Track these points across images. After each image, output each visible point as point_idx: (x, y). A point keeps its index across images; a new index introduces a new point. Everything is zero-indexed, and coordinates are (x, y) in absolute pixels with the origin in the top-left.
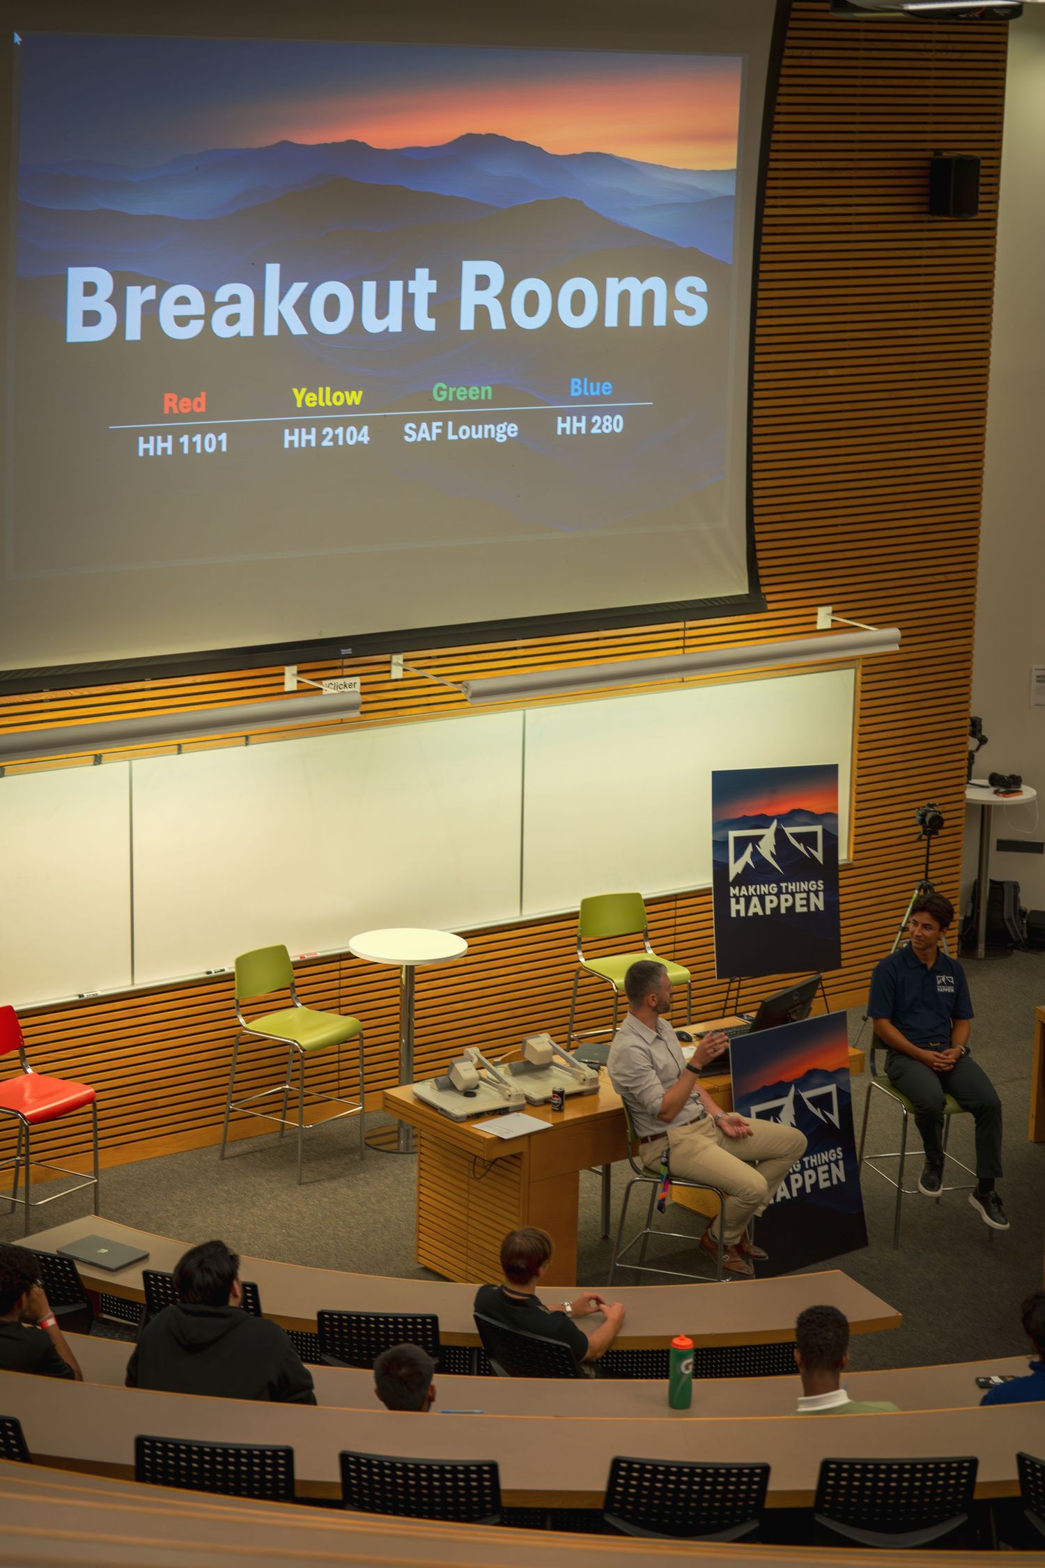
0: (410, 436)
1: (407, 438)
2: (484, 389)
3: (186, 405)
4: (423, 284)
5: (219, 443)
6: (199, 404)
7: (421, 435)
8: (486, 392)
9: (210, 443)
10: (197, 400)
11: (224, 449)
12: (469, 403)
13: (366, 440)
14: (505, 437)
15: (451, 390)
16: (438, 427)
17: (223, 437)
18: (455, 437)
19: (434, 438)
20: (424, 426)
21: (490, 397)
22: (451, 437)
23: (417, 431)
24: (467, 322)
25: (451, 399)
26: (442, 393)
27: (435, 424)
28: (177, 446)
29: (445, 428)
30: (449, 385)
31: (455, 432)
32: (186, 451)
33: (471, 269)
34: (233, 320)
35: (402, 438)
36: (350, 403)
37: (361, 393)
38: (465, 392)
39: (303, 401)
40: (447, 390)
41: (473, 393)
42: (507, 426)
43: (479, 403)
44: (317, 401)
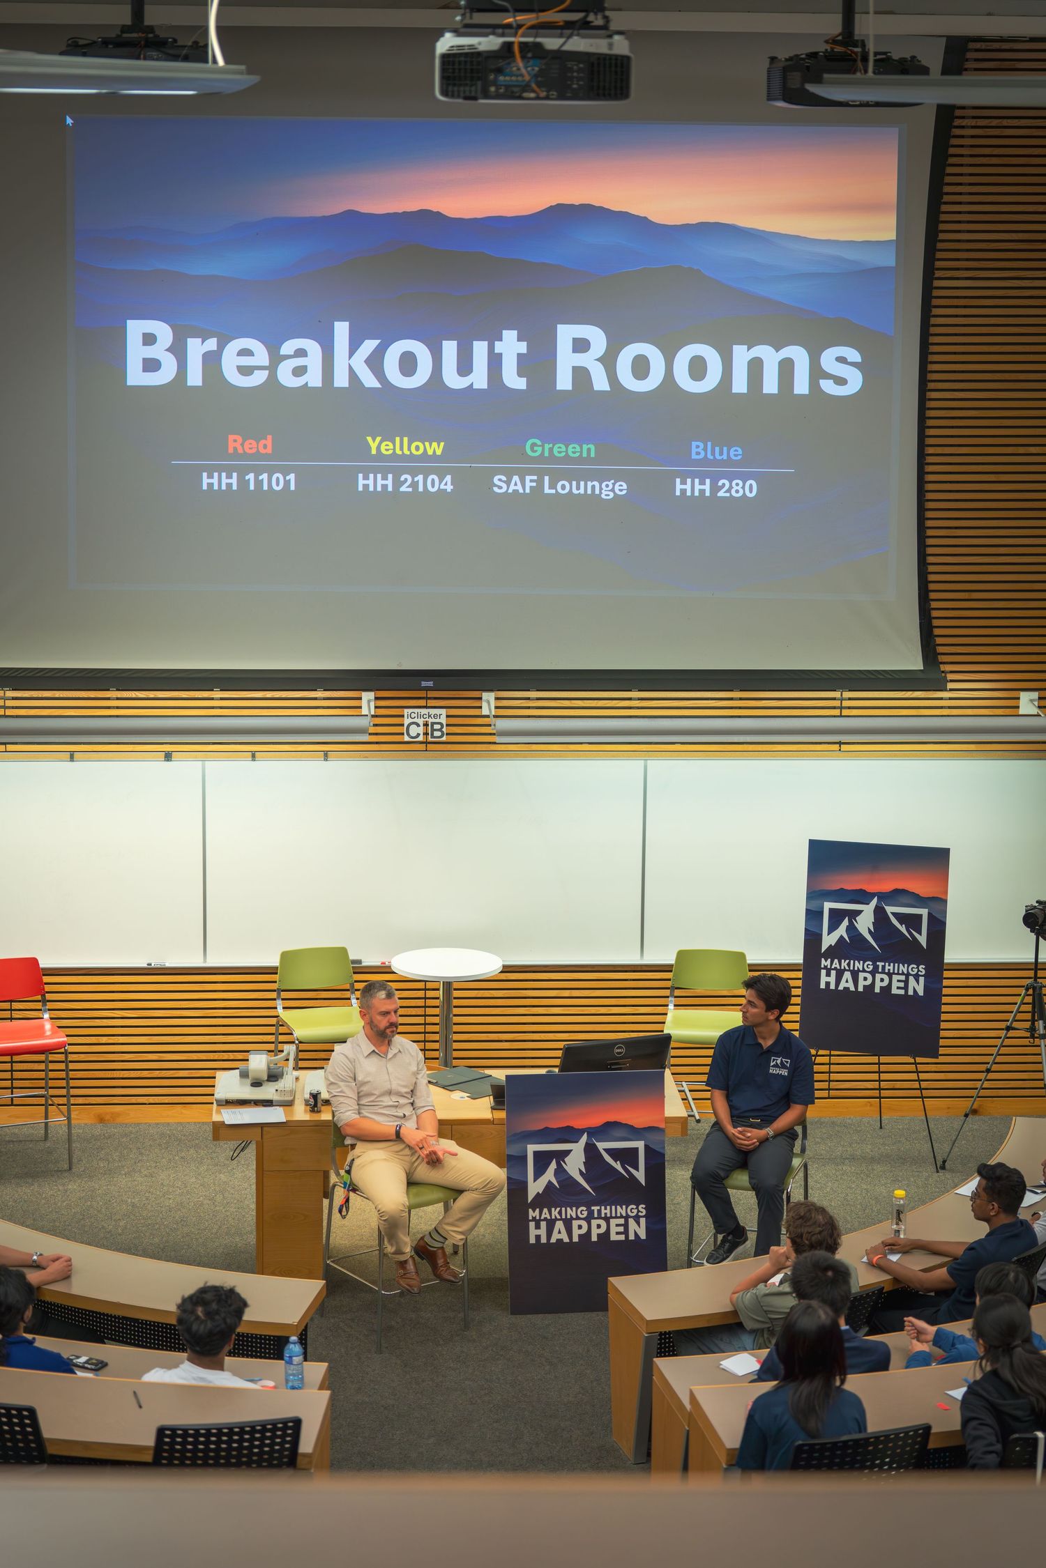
0: (500, 488)
1: (496, 489)
2: (585, 447)
3: (250, 446)
4: (511, 345)
5: (287, 483)
6: (265, 446)
7: (512, 488)
8: (589, 450)
9: (277, 482)
10: (263, 442)
11: (293, 487)
12: (567, 459)
13: (449, 488)
14: (612, 495)
15: (547, 446)
16: (531, 481)
17: (292, 477)
18: (553, 491)
19: (528, 491)
20: (516, 478)
21: (593, 455)
22: (547, 490)
23: (508, 483)
24: (564, 382)
25: (546, 454)
26: (535, 448)
27: (528, 478)
28: (243, 483)
29: (540, 482)
30: (544, 442)
31: (553, 485)
32: (252, 487)
33: (566, 333)
34: (300, 371)
35: (490, 489)
36: (430, 452)
37: (442, 444)
38: (564, 448)
39: (378, 448)
40: (543, 446)
41: (573, 450)
42: (614, 484)
43: (580, 460)
44: (394, 449)
